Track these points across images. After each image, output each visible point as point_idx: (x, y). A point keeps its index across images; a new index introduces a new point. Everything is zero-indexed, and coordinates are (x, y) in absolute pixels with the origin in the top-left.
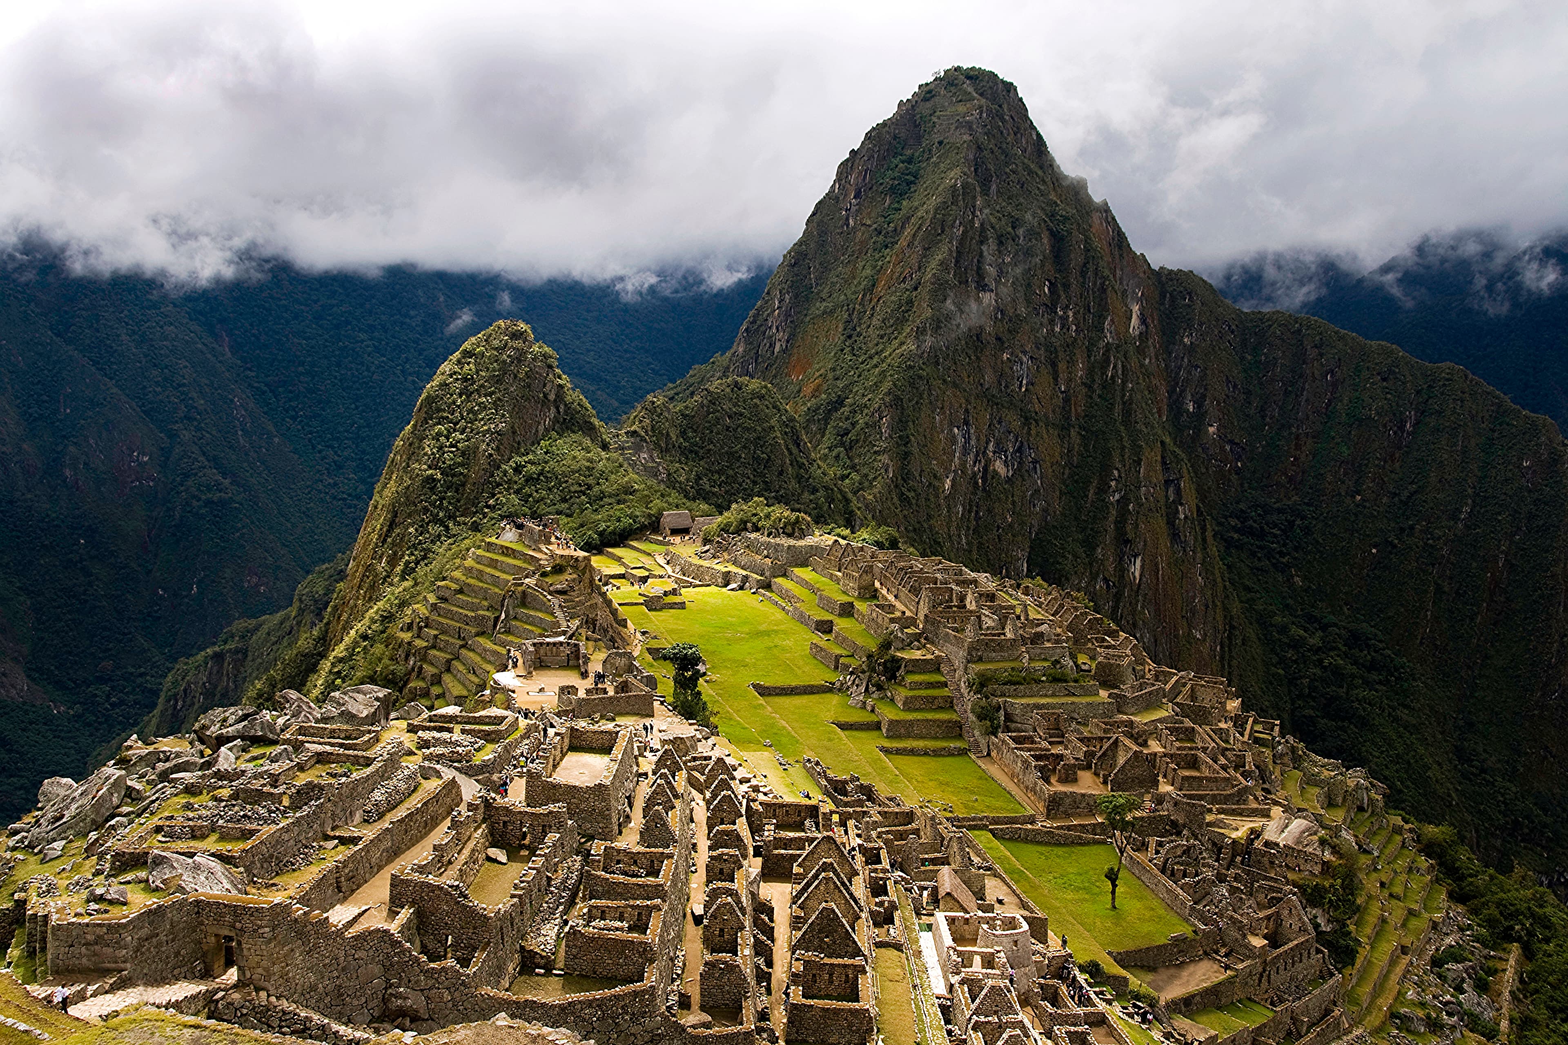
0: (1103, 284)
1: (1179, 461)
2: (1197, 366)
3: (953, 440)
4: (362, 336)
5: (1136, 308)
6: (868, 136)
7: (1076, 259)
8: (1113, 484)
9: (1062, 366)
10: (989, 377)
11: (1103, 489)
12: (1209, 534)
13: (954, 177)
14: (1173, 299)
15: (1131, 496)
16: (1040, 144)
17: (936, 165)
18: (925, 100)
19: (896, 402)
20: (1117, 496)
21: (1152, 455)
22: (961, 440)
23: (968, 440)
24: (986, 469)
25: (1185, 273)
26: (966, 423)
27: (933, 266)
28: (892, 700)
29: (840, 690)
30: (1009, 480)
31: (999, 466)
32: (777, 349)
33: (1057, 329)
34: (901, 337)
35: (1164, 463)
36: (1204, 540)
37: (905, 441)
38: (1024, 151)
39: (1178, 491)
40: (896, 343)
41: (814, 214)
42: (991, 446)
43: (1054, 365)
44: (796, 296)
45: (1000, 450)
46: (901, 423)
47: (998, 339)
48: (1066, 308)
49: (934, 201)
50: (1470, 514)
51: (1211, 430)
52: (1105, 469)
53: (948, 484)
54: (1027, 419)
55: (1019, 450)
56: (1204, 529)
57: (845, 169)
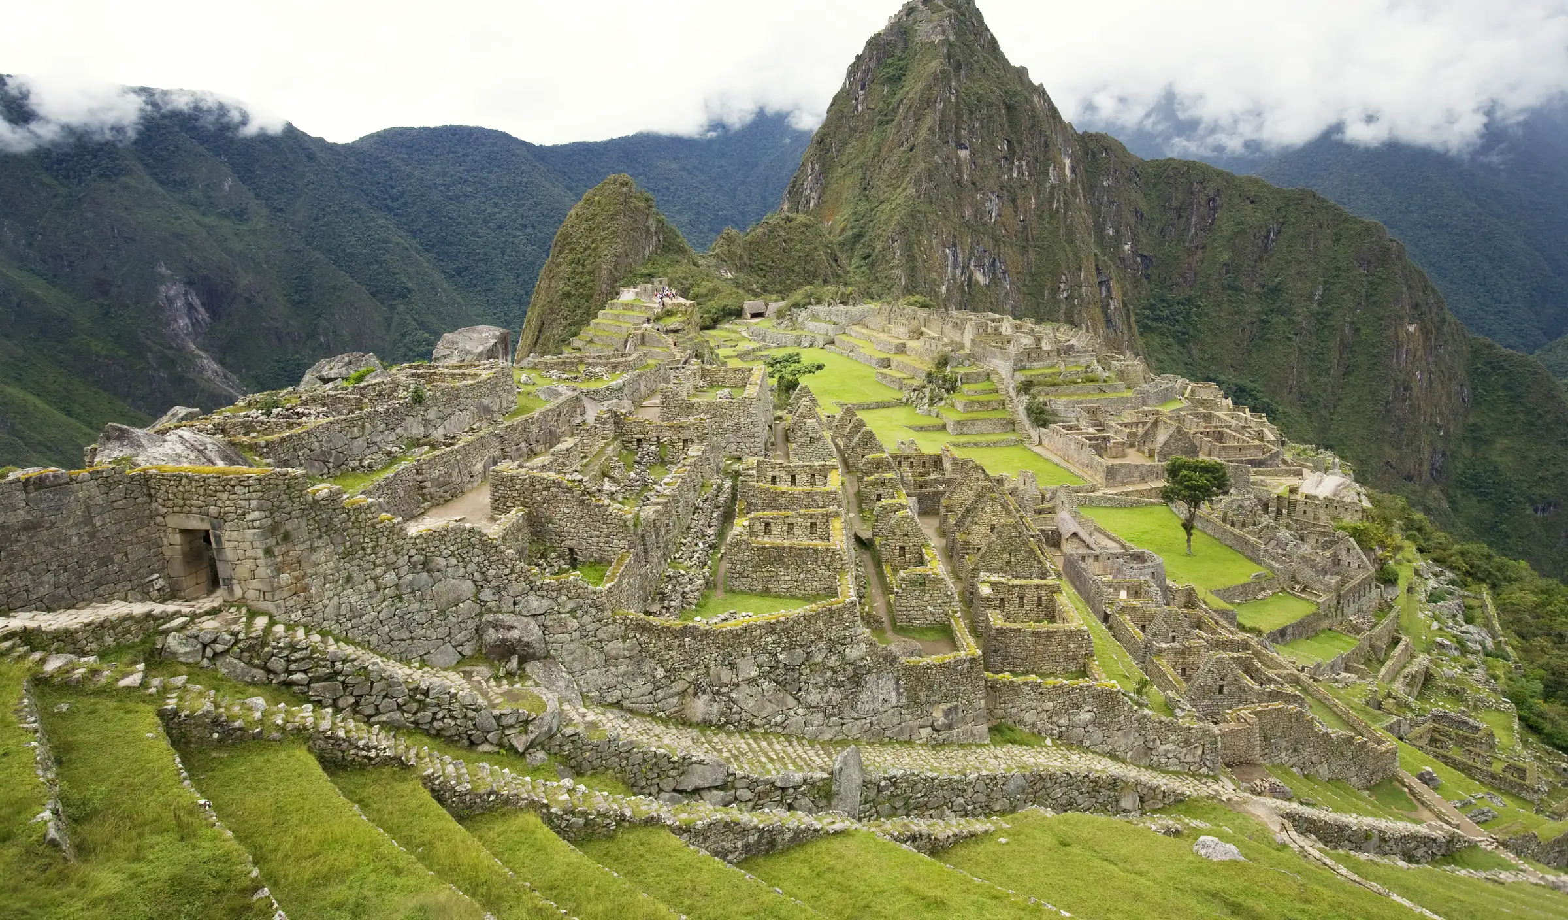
0: (1046, 142)
1: (1108, 267)
2: (1113, 202)
3: (946, 257)
4: (519, 233)
5: (1067, 162)
6: (869, 43)
7: (1025, 121)
8: (1062, 285)
9: (1019, 202)
10: (968, 212)
11: (1055, 291)
12: (1133, 318)
13: (935, 65)
14: (1094, 156)
15: (1076, 294)
16: (993, 43)
17: (920, 60)
18: (908, 15)
19: (904, 230)
20: (1065, 295)
21: (1089, 265)
22: (951, 258)
23: (956, 257)
24: (970, 278)
25: (1102, 135)
26: (955, 245)
27: (923, 133)
28: (953, 406)
29: (906, 404)
30: (987, 286)
31: (979, 277)
32: (812, 204)
33: (1015, 175)
34: (904, 185)
35: (1098, 269)
36: (1129, 325)
37: (912, 258)
38: (983, 47)
39: (1109, 290)
40: (899, 190)
41: (832, 105)
42: (972, 263)
43: (1014, 201)
44: (823, 165)
45: (980, 265)
46: (908, 247)
47: (973, 183)
48: (1020, 159)
49: (921, 85)
50: (1322, 296)
51: (1127, 247)
52: (1056, 274)
53: (944, 290)
54: (996, 241)
55: (993, 264)
56: (1128, 317)
57: (852, 71)
